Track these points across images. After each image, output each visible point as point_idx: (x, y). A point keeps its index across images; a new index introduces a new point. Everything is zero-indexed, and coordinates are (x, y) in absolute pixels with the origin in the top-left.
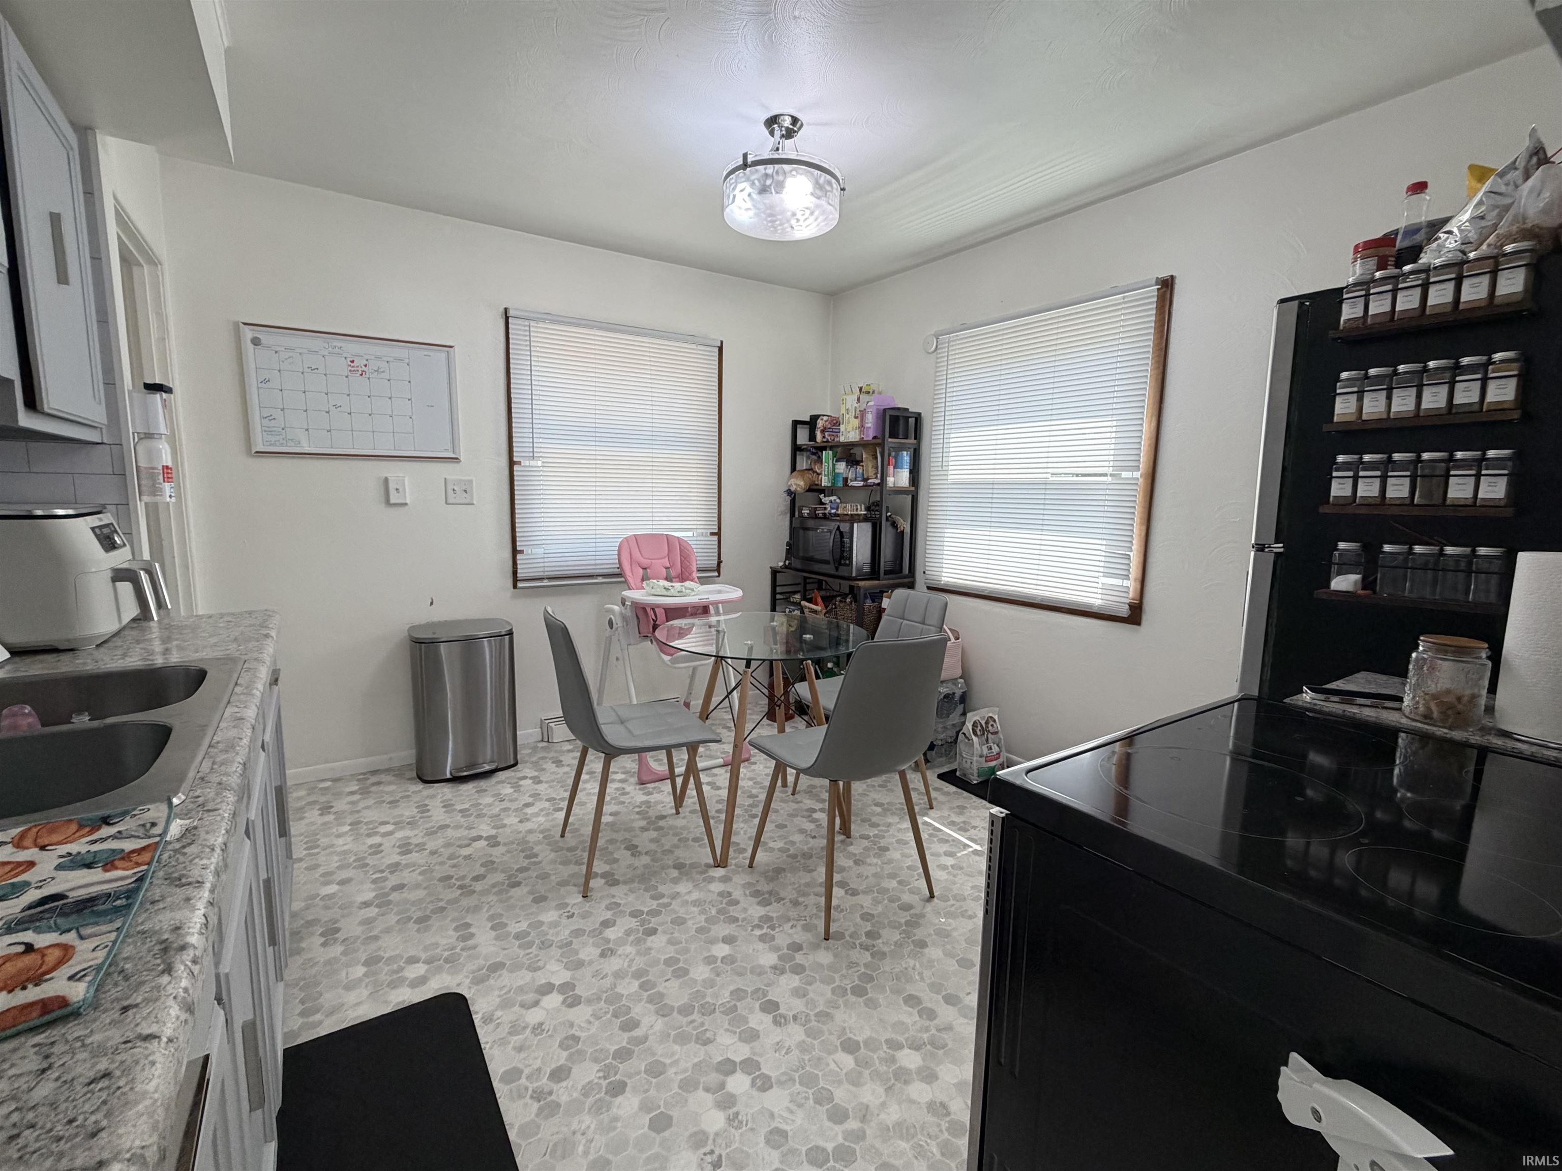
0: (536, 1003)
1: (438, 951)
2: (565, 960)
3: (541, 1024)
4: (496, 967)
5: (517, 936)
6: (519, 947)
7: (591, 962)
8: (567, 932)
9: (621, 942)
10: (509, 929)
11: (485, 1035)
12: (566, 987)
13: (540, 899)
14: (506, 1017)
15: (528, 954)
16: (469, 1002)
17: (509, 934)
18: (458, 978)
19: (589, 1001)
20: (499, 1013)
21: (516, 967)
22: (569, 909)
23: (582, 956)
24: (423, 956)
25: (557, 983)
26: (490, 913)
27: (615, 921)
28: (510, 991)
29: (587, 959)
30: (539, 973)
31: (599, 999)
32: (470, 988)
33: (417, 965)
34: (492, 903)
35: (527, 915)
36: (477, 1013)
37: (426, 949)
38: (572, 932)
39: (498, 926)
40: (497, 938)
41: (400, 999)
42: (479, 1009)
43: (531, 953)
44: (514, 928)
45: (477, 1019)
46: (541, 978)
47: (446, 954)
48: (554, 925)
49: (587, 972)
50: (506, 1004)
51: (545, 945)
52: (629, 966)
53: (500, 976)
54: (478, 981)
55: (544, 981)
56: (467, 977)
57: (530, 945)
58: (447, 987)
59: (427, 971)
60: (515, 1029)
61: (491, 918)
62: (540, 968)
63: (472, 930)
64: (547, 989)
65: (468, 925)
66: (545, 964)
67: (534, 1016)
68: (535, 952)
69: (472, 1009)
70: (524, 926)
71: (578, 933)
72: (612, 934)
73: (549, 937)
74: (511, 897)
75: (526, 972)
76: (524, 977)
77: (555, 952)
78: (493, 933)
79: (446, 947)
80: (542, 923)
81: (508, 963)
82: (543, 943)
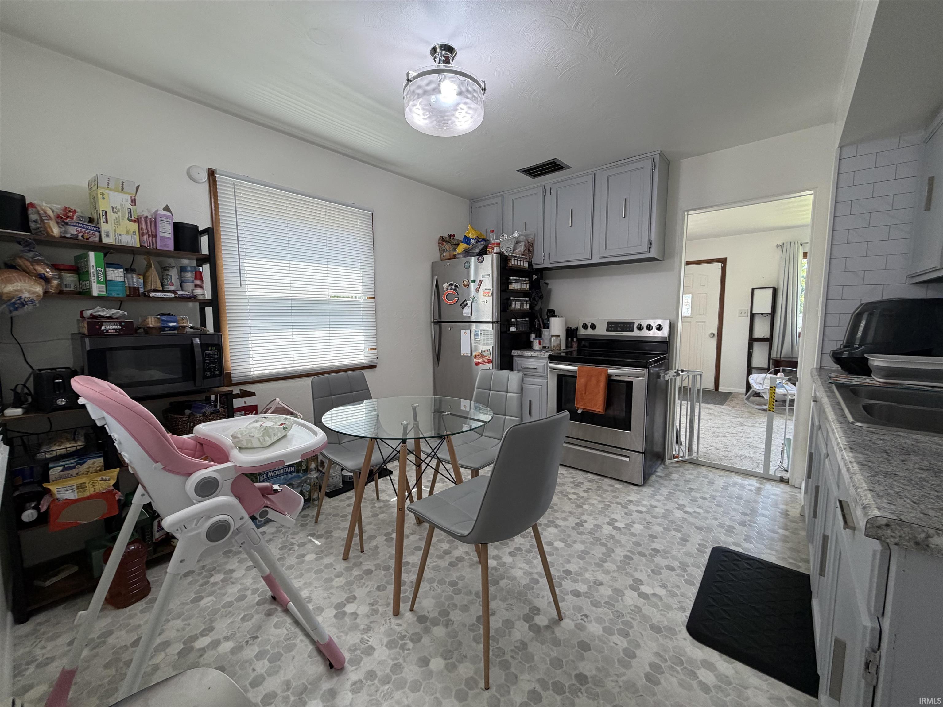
0: (654, 595)
1: (682, 677)
2: (620, 598)
3: (661, 586)
4: (656, 629)
5: (626, 635)
6: (632, 627)
7: (610, 586)
8: (600, 610)
9: (586, 581)
10: (625, 645)
11: (689, 604)
12: (633, 588)
13: (584, 646)
14: (674, 602)
15: (633, 619)
16: (686, 624)
17: (629, 642)
18: (682, 643)
19: (632, 576)
20: (675, 606)
21: (646, 619)
22: (579, 621)
23: (610, 593)
24: (694, 683)
25: (636, 593)
26: (624, 670)
27: (571, 592)
28: (661, 610)
29: (610, 589)
30: (638, 605)
31: (627, 573)
32: (680, 631)
33: (704, 680)
34: (615, 678)
35: (604, 643)
36: (686, 616)
37: (690, 688)
38: (597, 607)
39: (630, 654)
40: (638, 646)
41: (726, 665)
42: (684, 617)
43: (630, 617)
44: (621, 642)
45: (688, 613)
46: (641, 602)
47: (679, 669)
48: (600, 620)
49: (616, 585)
50: (668, 607)
51: (619, 615)
52: (598, 571)
53: (658, 622)
54: (671, 631)
55: (641, 599)
56: (676, 639)
57: (626, 623)
58: (693, 644)
59: (699, 668)
60: (674, 595)
61: (627, 666)
62: (636, 606)
63: (648, 669)
64: (643, 595)
65: (648, 677)
66: (630, 605)
67: (662, 592)
68: (628, 616)
69: (687, 620)
70: (616, 638)
71: (596, 604)
72: (582, 588)
73: (612, 616)
74: (598, 669)
75: (643, 611)
76: (647, 610)
77: (619, 606)
78: (637, 652)
79: (675, 674)
80: (604, 629)
81: (648, 624)
82: (618, 617)
